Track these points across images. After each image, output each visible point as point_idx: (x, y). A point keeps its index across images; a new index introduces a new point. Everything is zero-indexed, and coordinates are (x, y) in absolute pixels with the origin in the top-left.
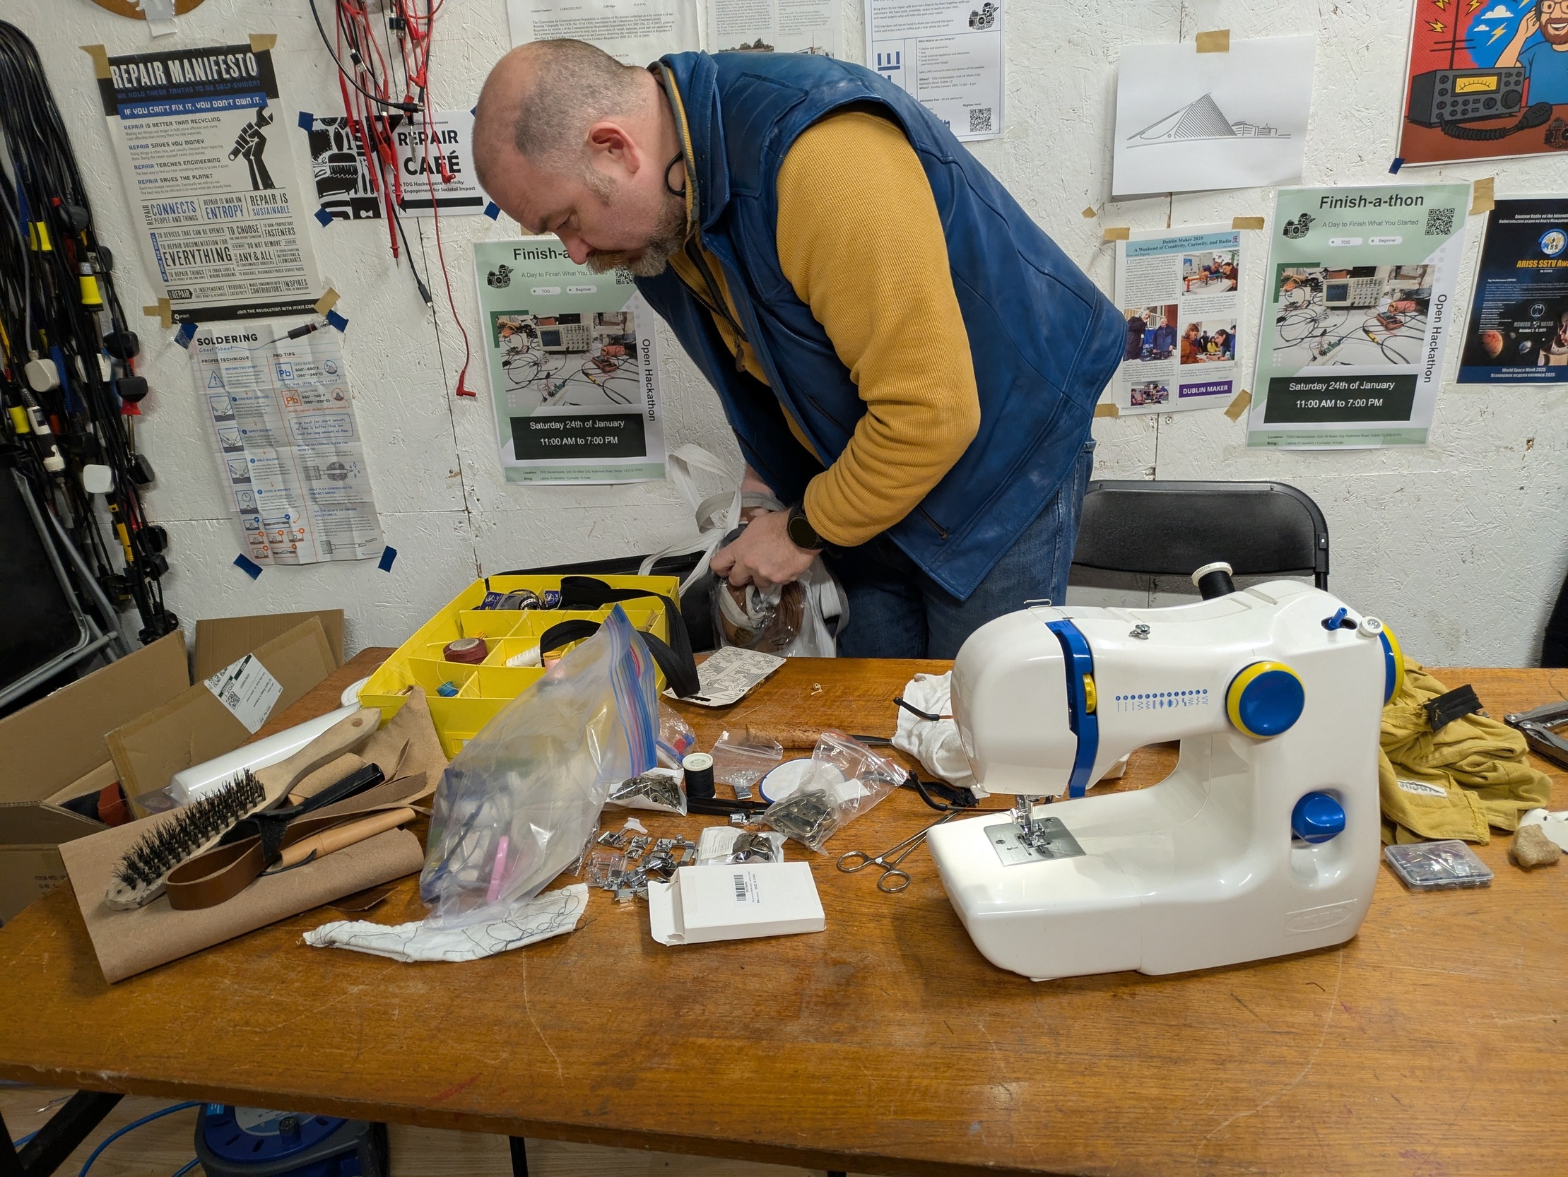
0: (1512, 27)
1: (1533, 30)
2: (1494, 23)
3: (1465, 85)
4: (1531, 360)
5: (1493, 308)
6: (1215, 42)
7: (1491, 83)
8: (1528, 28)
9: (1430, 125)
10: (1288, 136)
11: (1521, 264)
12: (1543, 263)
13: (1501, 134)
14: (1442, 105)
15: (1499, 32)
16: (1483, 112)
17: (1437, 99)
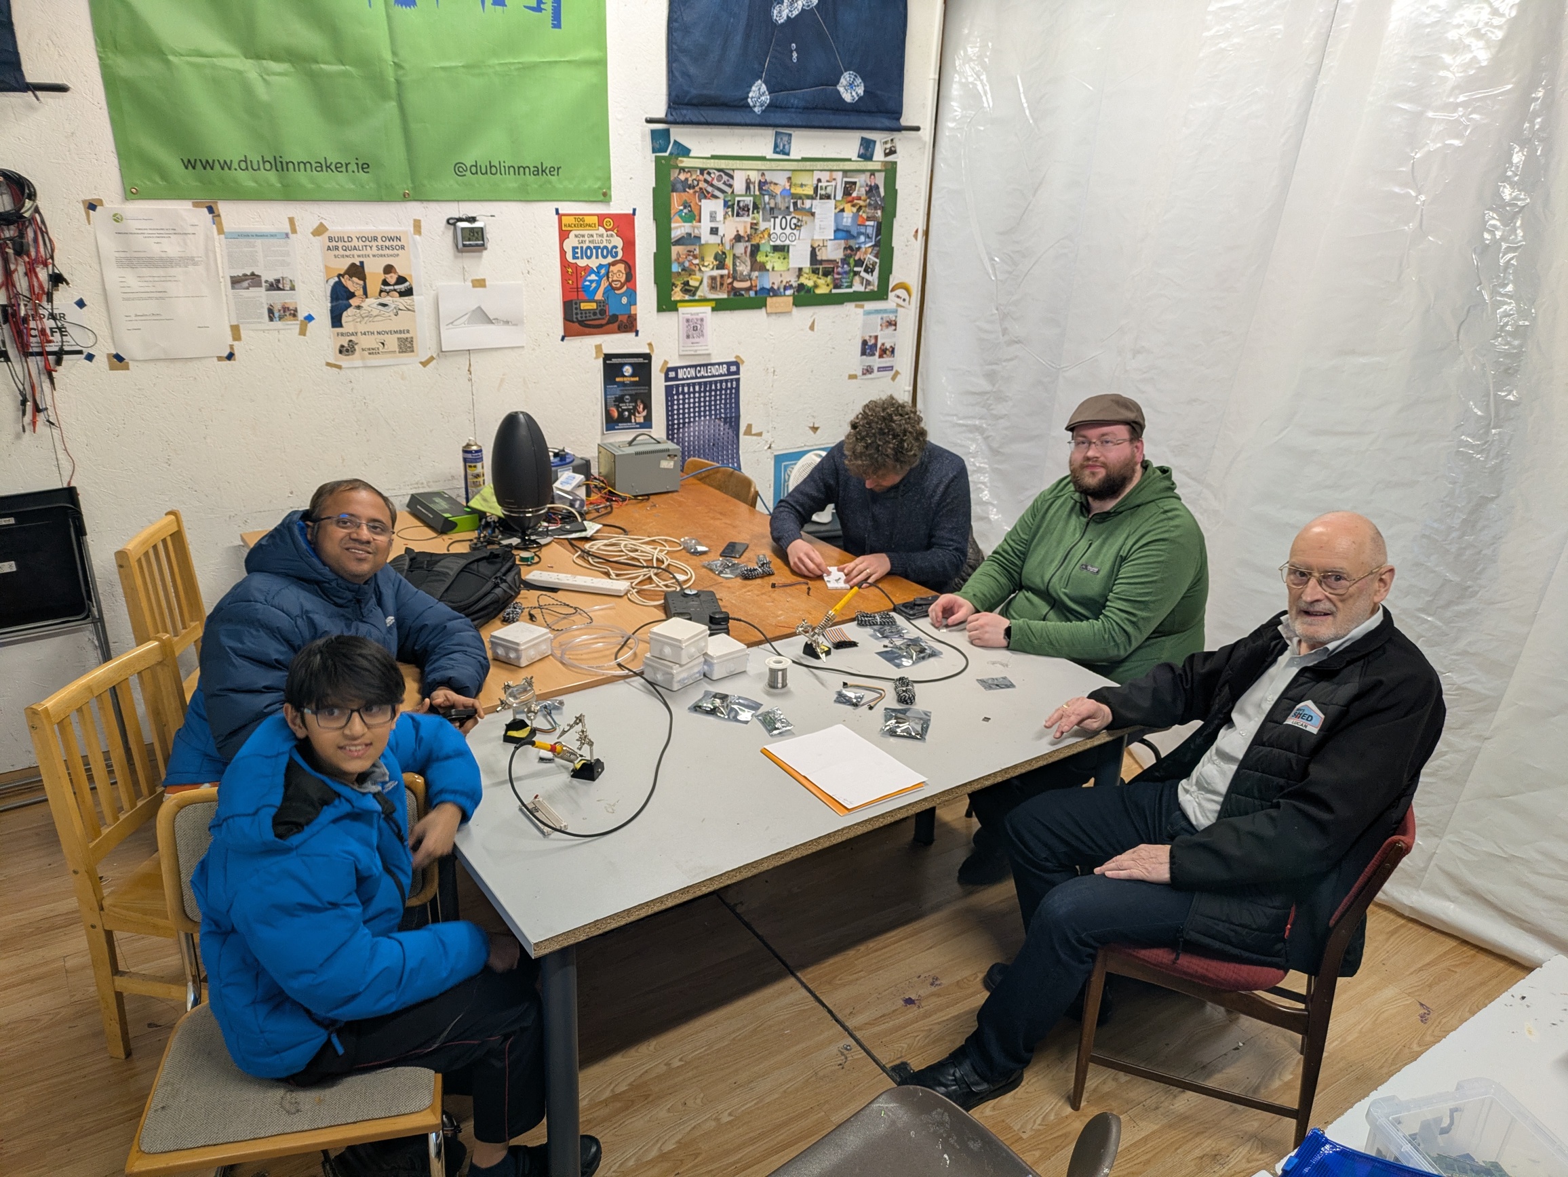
0: (599, 283)
1: (607, 284)
2: (591, 282)
3: (584, 306)
4: (628, 420)
5: (611, 398)
6: (480, 283)
7: (593, 306)
8: (604, 284)
9: (573, 322)
10: (516, 325)
11: (618, 379)
12: (625, 379)
13: (601, 326)
14: (577, 314)
15: (594, 285)
16: (593, 317)
17: (574, 311)
